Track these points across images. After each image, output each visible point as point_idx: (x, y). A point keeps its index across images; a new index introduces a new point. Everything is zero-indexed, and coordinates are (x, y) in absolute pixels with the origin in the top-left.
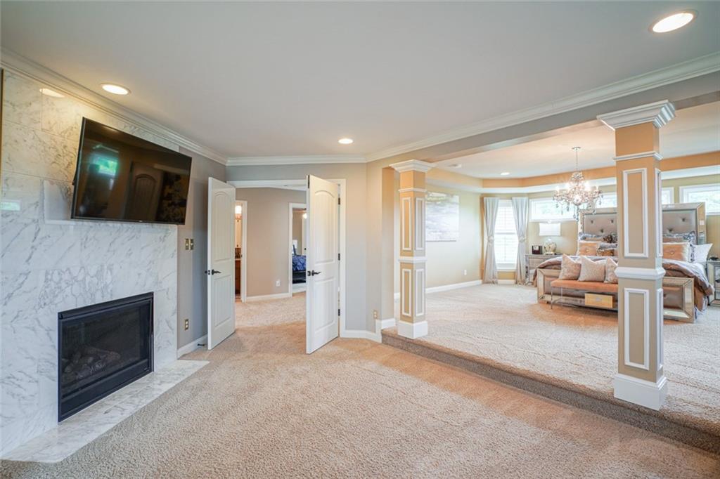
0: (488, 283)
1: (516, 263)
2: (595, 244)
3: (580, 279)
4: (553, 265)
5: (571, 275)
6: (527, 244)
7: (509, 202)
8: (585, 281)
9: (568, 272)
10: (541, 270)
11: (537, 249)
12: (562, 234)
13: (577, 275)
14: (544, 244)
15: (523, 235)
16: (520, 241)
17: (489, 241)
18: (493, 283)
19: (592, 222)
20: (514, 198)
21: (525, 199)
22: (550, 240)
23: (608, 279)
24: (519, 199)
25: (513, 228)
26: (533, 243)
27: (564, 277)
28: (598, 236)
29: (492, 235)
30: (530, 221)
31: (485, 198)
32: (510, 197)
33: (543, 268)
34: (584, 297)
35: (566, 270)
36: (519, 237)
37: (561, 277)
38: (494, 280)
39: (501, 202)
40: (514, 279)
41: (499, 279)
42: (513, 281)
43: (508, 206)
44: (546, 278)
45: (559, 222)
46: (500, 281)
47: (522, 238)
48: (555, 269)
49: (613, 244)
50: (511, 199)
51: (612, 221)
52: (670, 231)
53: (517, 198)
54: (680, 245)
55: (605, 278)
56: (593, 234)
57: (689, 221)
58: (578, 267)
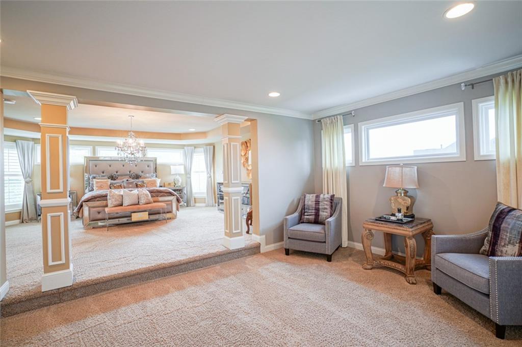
1: (22, 203)
2: (106, 181)
3: (124, 205)
4: (96, 198)
5: (117, 203)
7: (14, 144)
8: (128, 206)
10: (86, 203)
13: (120, 203)
15: (29, 177)
16: (26, 182)
19: (96, 166)
20: (19, 141)
21: (31, 143)
24: (25, 143)
25: (18, 170)
27: (113, 205)
28: (103, 176)
32: (14, 139)
33: (87, 201)
34: (131, 216)
36: (25, 178)
37: (109, 205)
40: (20, 219)
42: (18, 221)
43: (13, 148)
44: (91, 209)
47: (28, 179)
48: (98, 201)
49: (115, 181)
50: (15, 141)
51: (110, 166)
52: (142, 172)
53: (23, 142)
54: (155, 180)
55: (139, 202)
56: (97, 174)
57: (151, 167)
58: (121, 198)
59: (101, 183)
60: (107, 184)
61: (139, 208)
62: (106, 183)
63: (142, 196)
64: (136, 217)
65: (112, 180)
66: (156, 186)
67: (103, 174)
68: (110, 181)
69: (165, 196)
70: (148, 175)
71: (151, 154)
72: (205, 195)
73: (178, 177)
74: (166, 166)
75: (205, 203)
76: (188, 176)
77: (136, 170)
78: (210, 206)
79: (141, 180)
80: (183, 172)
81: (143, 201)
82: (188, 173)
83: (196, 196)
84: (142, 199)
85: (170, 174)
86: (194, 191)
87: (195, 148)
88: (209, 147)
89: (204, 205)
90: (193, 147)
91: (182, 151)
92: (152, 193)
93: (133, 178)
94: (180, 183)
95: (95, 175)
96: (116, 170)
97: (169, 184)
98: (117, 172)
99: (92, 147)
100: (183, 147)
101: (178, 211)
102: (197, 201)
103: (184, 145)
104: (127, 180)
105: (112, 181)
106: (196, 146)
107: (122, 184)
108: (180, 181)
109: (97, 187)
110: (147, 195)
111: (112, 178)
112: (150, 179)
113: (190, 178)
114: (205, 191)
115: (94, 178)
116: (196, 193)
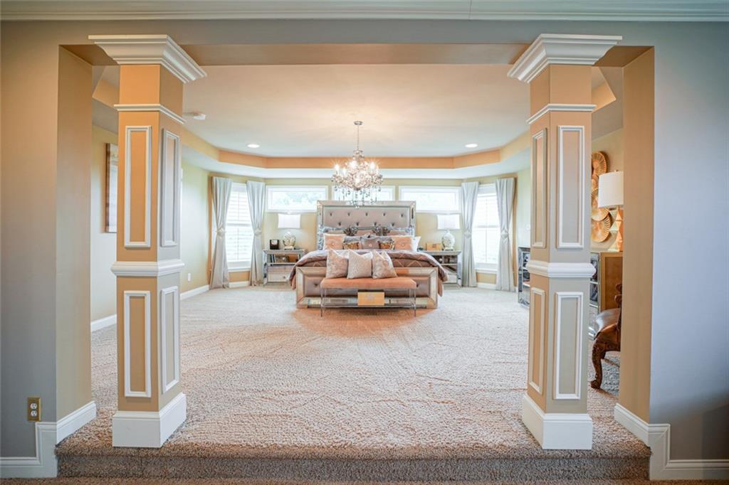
0: (216, 288)
1: (250, 260)
2: (340, 237)
3: (348, 277)
4: (314, 261)
5: (339, 272)
6: (262, 237)
7: (244, 186)
8: (354, 278)
9: (337, 269)
10: (300, 268)
11: (275, 243)
12: (302, 228)
13: (344, 272)
14: (283, 236)
15: (259, 228)
16: (256, 234)
17: (219, 234)
18: (224, 287)
19: (331, 214)
20: (249, 182)
21: (262, 184)
22: (289, 233)
23: (377, 274)
24: (255, 184)
25: (247, 219)
26: (269, 237)
27: (332, 276)
28: (339, 229)
29: (223, 227)
30: (266, 211)
31: (214, 178)
32: (245, 180)
33: (302, 266)
34: (356, 296)
35: (334, 267)
36: (254, 229)
37: (328, 275)
38: (225, 283)
39: (234, 185)
40: (248, 280)
41: (231, 282)
42: (246, 283)
43: (243, 191)
44: (307, 278)
45: (298, 213)
46: (231, 284)
47: (258, 230)
48: (316, 266)
49: (354, 237)
50: (246, 183)
51: (349, 214)
52: (393, 225)
53: (253, 182)
54: (408, 238)
55: (372, 273)
56: (333, 227)
57: (406, 217)
58: (345, 263)
59: (333, 240)
60: (339, 241)
61: (369, 285)
62: (338, 239)
63: (377, 264)
64: (364, 300)
65: (349, 235)
66: (410, 248)
67: (340, 227)
68: (344, 237)
69: (418, 266)
70: (400, 230)
71: (407, 195)
72: (496, 270)
73: (449, 234)
74: (431, 216)
75: (495, 283)
76: (467, 233)
77: (384, 222)
78: (505, 290)
79: (388, 237)
80: (457, 226)
81: (378, 272)
82: (466, 228)
83: (480, 269)
84: (378, 268)
85: (436, 229)
86: (476, 260)
87: (480, 183)
88: (505, 180)
89: (493, 286)
90: (477, 183)
91: (457, 190)
92: (396, 260)
93: (379, 234)
94: (452, 245)
95: (327, 228)
96: (356, 221)
97: (434, 246)
98: (358, 224)
99: (327, 187)
100: (458, 182)
101: (441, 295)
102: (480, 279)
103: (462, 180)
104: (369, 237)
105: (348, 237)
106: (481, 181)
107: (360, 242)
108: (453, 240)
109: (327, 244)
110: (385, 263)
111: (349, 232)
112: (402, 236)
113: (470, 236)
114: (497, 262)
115: (327, 231)
116: (479, 264)
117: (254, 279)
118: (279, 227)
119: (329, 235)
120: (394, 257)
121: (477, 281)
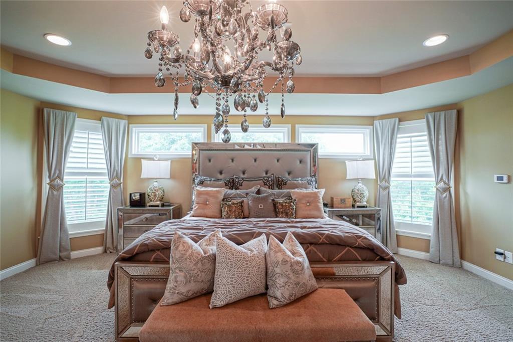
0: (50, 261)
1: (105, 219)
2: (217, 191)
4: (153, 251)
6: (123, 190)
7: (97, 124)
9: (187, 281)
10: (124, 265)
11: (137, 197)
12: (173, 176)
13: (205, 286)
14: (148, 189)
15: (116, 177)
16: (113, 186)
17: (52, 187)
18: (61, 259)
19: (210, 160)
20: (104, 119)
21: (123, 123)
22: (155, 183)
23: (278, 294)
24: (113, 122)
25: (102, 165)
26: (133, 189)
27: (176, 298)
28: (218, 180)
29: (60, 177)
30: (129, 156)
31: (45, 110)
32: (98, 115)
33: (128, 260)
35: (181, 276)
36: (111, 179)
37: (168, 294)
38: (64, 254)
39: (79, 122)
41: (72, 250)
42: (99, 249)
43: (95, 130)
44: (136, 286)
45: (166, 160)
46: (74, 254)
47: (116, 181)
48: (156, 261)
49: (238, 191)
50: (100, 119)
51: (233, 160)
52: (289, 174)
53: (111, 120)
55: (267, 288)
56: (210, 176)
57: (306, 163)
58: (208, 266)
60: (216, 198)
62: (215, 195)
63: (278, 270)
65: (231, 188)
67: (219, 176)
68: (225, 191)
69: (356, 261)
70: (299, 181)
71: (306, 136)
72: (430, 234)
73: (360, 185)
74: (339, 162)
75: (428, 251)
76: (384, 184)
77: (278, 170)
78: (445, 265)
79: (285, 191)
80: (373, 176)
81: (281, 291)
82: (383, 176)
83: (402, 231)
84: (280, 281)
85: (344, 178)
86: (396, 219)
87: (400, 121)
88: (443, 113)
89: (422, 255)
90: (397, 120)
91: (368, 130)
92: (312, 247)
93: (271, 187)
94: (365, 199)
95: (203, 178)
96: (241, 168)
97: (343, 201)
98: (244, 173)
99: (206, 125)
100: (369, 120)
102: (402, 242)
103: (373, 118)
104: (258, 192)
105: (230, 191)
106: (402, 117)
107: (245, 200)
108: (366, 193)
109: (198, 203)
110: (296, 268)
111: (232, 184)
112: (304, 191)
113: (387, 188)
114: (431, 223)
115: (201, 183)
116: (399, 224)
117: (109, 244)
118: (143, 176)
119: (203, 189)
120: (307, 241)
121: (398, 246)
